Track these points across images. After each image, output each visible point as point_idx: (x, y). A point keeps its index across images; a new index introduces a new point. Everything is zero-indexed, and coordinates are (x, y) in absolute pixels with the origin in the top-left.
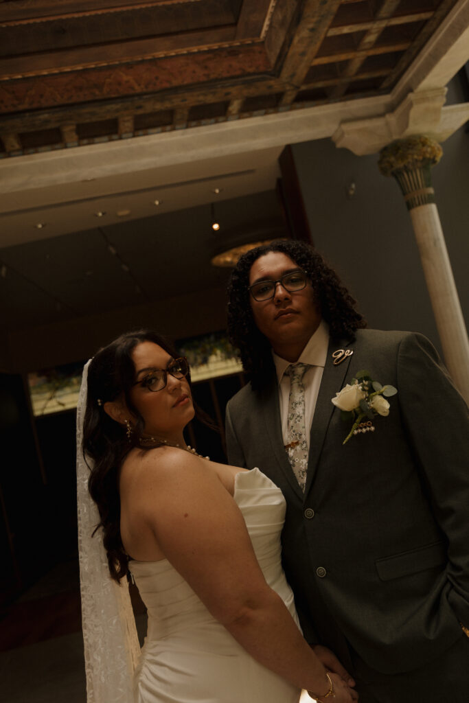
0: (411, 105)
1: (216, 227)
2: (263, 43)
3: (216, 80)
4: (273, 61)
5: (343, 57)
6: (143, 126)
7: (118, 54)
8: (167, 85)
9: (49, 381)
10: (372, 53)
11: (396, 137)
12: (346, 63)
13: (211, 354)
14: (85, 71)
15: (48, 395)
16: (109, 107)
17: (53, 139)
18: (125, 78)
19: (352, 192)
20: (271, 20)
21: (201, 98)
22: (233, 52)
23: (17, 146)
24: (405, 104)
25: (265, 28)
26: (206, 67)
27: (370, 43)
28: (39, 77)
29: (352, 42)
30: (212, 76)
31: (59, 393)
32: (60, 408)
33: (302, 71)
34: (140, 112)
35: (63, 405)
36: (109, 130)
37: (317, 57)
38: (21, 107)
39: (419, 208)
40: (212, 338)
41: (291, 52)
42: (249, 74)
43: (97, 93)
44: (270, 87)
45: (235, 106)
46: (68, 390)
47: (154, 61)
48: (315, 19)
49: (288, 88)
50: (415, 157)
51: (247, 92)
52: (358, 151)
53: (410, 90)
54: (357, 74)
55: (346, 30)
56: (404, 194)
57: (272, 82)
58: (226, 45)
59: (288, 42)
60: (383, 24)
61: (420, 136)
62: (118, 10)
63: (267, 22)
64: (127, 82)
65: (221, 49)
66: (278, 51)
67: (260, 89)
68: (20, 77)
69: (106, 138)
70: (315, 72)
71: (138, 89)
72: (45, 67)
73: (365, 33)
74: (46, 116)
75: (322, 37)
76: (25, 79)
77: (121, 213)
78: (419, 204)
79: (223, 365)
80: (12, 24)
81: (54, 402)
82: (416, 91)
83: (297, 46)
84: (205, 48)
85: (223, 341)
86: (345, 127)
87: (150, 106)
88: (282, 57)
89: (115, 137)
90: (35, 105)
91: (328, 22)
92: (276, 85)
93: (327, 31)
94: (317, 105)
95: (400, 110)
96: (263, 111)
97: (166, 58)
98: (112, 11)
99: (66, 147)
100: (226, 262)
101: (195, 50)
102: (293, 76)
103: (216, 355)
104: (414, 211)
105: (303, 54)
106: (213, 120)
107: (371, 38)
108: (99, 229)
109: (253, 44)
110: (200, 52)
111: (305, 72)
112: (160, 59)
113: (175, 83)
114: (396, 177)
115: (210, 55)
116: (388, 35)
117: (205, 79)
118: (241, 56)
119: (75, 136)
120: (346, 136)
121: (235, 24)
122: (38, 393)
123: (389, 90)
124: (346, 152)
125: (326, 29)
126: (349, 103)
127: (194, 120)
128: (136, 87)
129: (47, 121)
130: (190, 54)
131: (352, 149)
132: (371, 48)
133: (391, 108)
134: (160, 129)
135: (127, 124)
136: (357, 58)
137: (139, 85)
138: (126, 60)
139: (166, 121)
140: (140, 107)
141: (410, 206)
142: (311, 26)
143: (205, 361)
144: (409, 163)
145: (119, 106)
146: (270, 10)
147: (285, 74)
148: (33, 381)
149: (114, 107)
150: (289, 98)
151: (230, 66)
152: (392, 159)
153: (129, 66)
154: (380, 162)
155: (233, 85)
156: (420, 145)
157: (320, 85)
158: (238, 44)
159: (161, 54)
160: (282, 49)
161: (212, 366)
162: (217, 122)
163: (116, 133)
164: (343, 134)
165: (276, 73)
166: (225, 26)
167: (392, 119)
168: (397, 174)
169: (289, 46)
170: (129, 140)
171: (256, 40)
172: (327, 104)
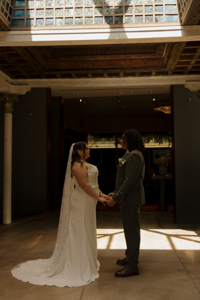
1: (154, 100)
3: (148, 67)
4: (165, 64)
5: (185, 66)
6: (126, 75)
7: (121, 57)
8: (133, 67)
9: (94, 138)
12: (187, 67)
13: (151, 140)
14: (112, 60)
15: (93, 142)
16: (117, 70)
17: (101, 76)
18: (122, 63)
21: (143, 71)
22: (154, 60)
23: (91, 76)
26: (145, 63)
28: (99, 60)
30: (147, 66)
31: (96, 143)
32: (96, 148)
33: (173, 68)
34: (125, 72)
35: (97, 147)
36: (117, 75)
37: (177, 65)
38: (93, 68)
40: (152, 134)
41: (168, 64)
42: (158, 66)
43: (114, 66)
44: (164, 70)
45: (154, 73)
46: (100, 142)
47: (131, 59)
49: (169, 71)
51: (156, 71)
52: (191, 90)
54: (191, 69)
55: (184, 61)
60: (196, 60)
64: (123, 64)
65: (151, 58)
67: (161, 70)
68: (94, 59)
69: (116, 77)
70: (177, 68)
71: (125, 67)
72: (102, 58)
73: (190, 61)
74: (99, 71)
75: (177, 61)
76: (96, 60)
77: (120, 94)
79: (154, 144)
81: (94, 145)
83: (170, 63)
84: (146, 57)
85: (156, 136)
86: (187, 83)
87: (128, 71)
89: (118, 77)
90: (97, 68)
91: (178, 59)
92: (165, 70)
96: (163, 75)
97: (135, 59)
99: (104, 78)
100: (159, 110)
101: (143, 58)
102: (170, 68)
103: (153, 140)
105: (172, 64)
106: (147, 76)
107: (193, 63)
108: (117, 96)
109: (160, 58)
110: (144, 58)
112: (133, 59)
113: (136, 66)
115: (147, 60)
116: (198, 62)
117: (145, 66)
118: (156, 61)
119: (107, 76)
120: (187, 86)
121: (155, 53)
122: (90, 141)
124: (187, 89)
125: (178, 60)
127: (142, 75)
128: (125, 66)
129: (100, 72)
130: (142, 59)
131: (189, 89)
132: (193, 65)
134: (131, 76)
135: (122, 74)
136: (190, 67)
137: (126, 66)
138: (123, 58)
139: (133, 75)
140: (125, 71)
142: (173, 59)
143: (148, 142)
145: (119, 70)
146: (165, 51)
147: (168, 68)
148: (89, 137)
149: (118, 70)
150: (170, 73)
151: (153, 63)
153: (124, 60)
154: (197, 95)
155: (152, 69)
157: (180, 71)
158: (156, 57)
159: (133, 58)
160: (166, 62)
161: (150, 144)
162: (148, 76)
163: (119, 76)
165: (165, 67)
166: (152, 53)
169: (168, 63)
170: (122, 78)
171: (162, 57)
172: (183, 75)
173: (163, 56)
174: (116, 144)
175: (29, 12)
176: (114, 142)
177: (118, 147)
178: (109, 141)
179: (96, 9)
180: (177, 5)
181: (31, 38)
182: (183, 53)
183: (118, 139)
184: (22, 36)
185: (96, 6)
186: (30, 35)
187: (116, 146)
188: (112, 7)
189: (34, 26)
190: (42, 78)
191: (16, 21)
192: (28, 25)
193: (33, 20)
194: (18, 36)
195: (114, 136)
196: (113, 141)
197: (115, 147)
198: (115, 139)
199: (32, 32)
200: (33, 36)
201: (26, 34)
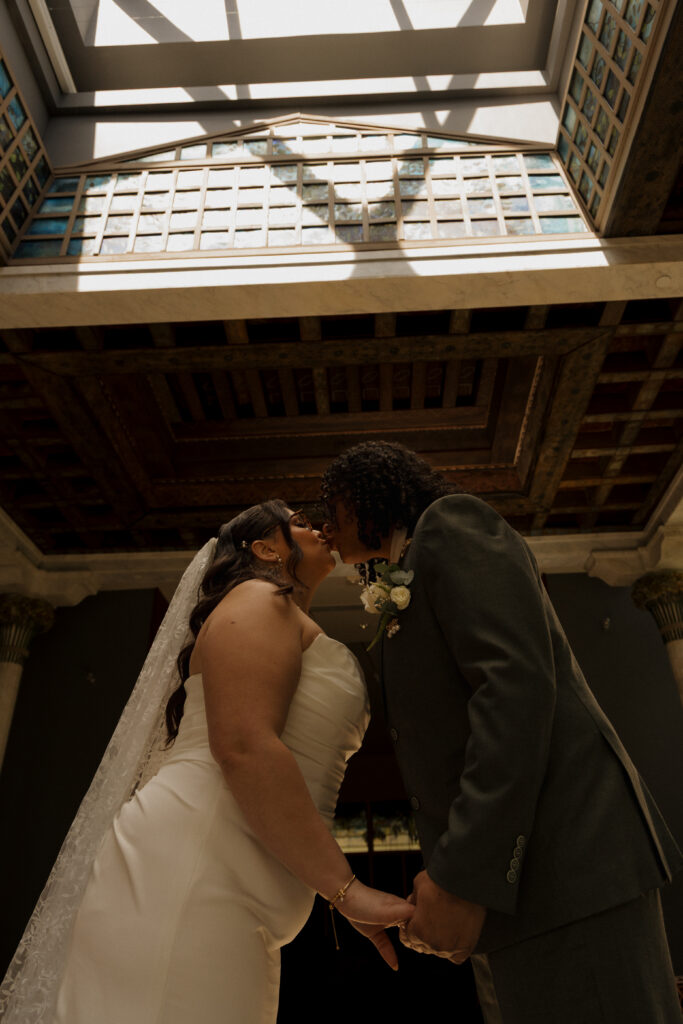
0: (662, 538)
2: (515, 468)
4: (523, 483)
5: (589, 483)
10: (619, 481)
11: (648, 569)
12: (594, 489)
19: (607, 627)
20: (522, 446)
22: (487, 473)
24: (656, 537)
25: (517, 454)
26: (462, 483)
27: (615, 470)
29: (596, 467)
33: (551, 493)
37: (563, 479)
39: (675, 642)
41: (538, 471)
42: (501, 492)
44: (521, 506)
48: (558, 439)
49: (538, 510)
50: (669, 589)
52: (611, 582)
53: (661, 522)
54: (606, 504)
55: (589, 453)
56: (660, 627)
57: (522, 501)
58: (482, 467)
59: (535, 461)
60: (626, 452)
61: (674, 571)
62: (391, 431)
63: (518, 448)
65: (477, 470)
66: (526, 471)
67: (511, 507)
68: (302, 476)
70: (563, 497)
73: (609, 459)
75: (567, 458)
76: (306, 479)
78: (676, 638)
80: (303, 435)
82: (667, 524)
83: (543, 467)
84: (462, 468)
86: (596, 557)
88: (531, 476)
91: (572, 443)
92: (526, 505)
93: (571, 453)
94: (569, 533)
95: (652, 543)
98: (385, 431)
101: (453, 468)
102: (542, 496)
104: (670, 645)
105: (550, 474)
107: (616, 466)
109: (507, 469)
110: (458, 471)
111: (553, 495)
114: (650, 610)
115: (468, 474)
116: (632, 464)
118: (494, 477)
120: (597, 564)
121: (490, 449)
123: (641, 526)
124: (598, 582)
125: (569, 451)
126: (600, 535)
131: (604, 579)
132: (617, 477)
133: (643, 543)
136: (605, 486)
141: (666, 639)
142: (555, 445)
144: (663, 595)
146: (521, 436)
147: (534, 494)
150: (540, 521)
151: (484, 484)
152: (645, 590)
154: (634, 594)
156: (675, 579)
157: (569, 510)
158: (493, 467)
160: (531, 467)
164: (594, 563)
165: (526, 492)
166: (481, 449)
167: (644, 552)
168: (651, 607)
169: (536, 465)
171: (510, 465)
172: (579, 533)
173: (516, 460)
174: (369, 839)
175: (83, 223)
176: (362, 832)
177: (377, 849)
178: (348, 828)
179: (306, 210)
180: (571, 192)
181: (76, 284)
182: (590, 411)
183: (375, 821)
184: (44, 280)
185: (304, 203)
186: (73, 277)
187: (370, 845)
188: (359, 203)
189: (92, 254)
190: (137, 548)
191: (36, 244)
192: (73, 253)
193: (91, 241)
194: (30, 281)
195: (363, 814)
196: (359, 827)
197: (365, 849)
198: (366, 823)
199: (82, 267)
200: (82, 279)
201: (59, 274)
